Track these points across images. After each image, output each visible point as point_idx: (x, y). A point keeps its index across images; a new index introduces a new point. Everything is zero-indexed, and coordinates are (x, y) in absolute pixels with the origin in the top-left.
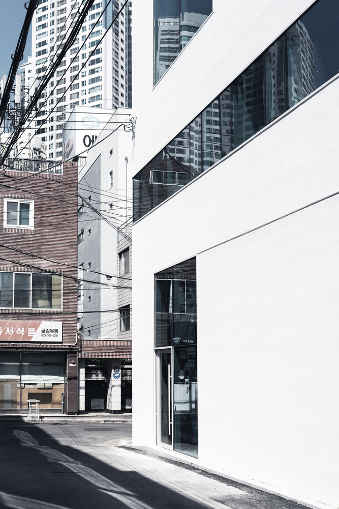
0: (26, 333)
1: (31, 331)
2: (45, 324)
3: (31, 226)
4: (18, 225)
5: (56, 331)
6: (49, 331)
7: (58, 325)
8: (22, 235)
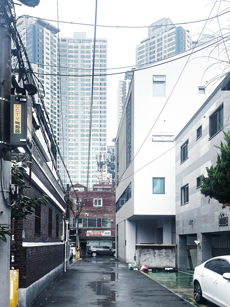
0: (100, 234)
1: (101, 233)
2: (106, 231)
3: (102, 206)
4: (98, 206)
5: (109, 233)
6: (107, 233)
7: (110, 231)
8: (100, 208)
